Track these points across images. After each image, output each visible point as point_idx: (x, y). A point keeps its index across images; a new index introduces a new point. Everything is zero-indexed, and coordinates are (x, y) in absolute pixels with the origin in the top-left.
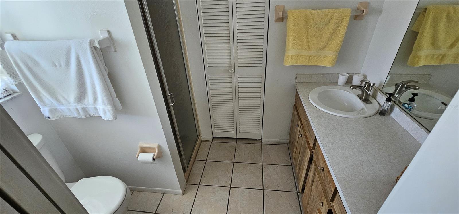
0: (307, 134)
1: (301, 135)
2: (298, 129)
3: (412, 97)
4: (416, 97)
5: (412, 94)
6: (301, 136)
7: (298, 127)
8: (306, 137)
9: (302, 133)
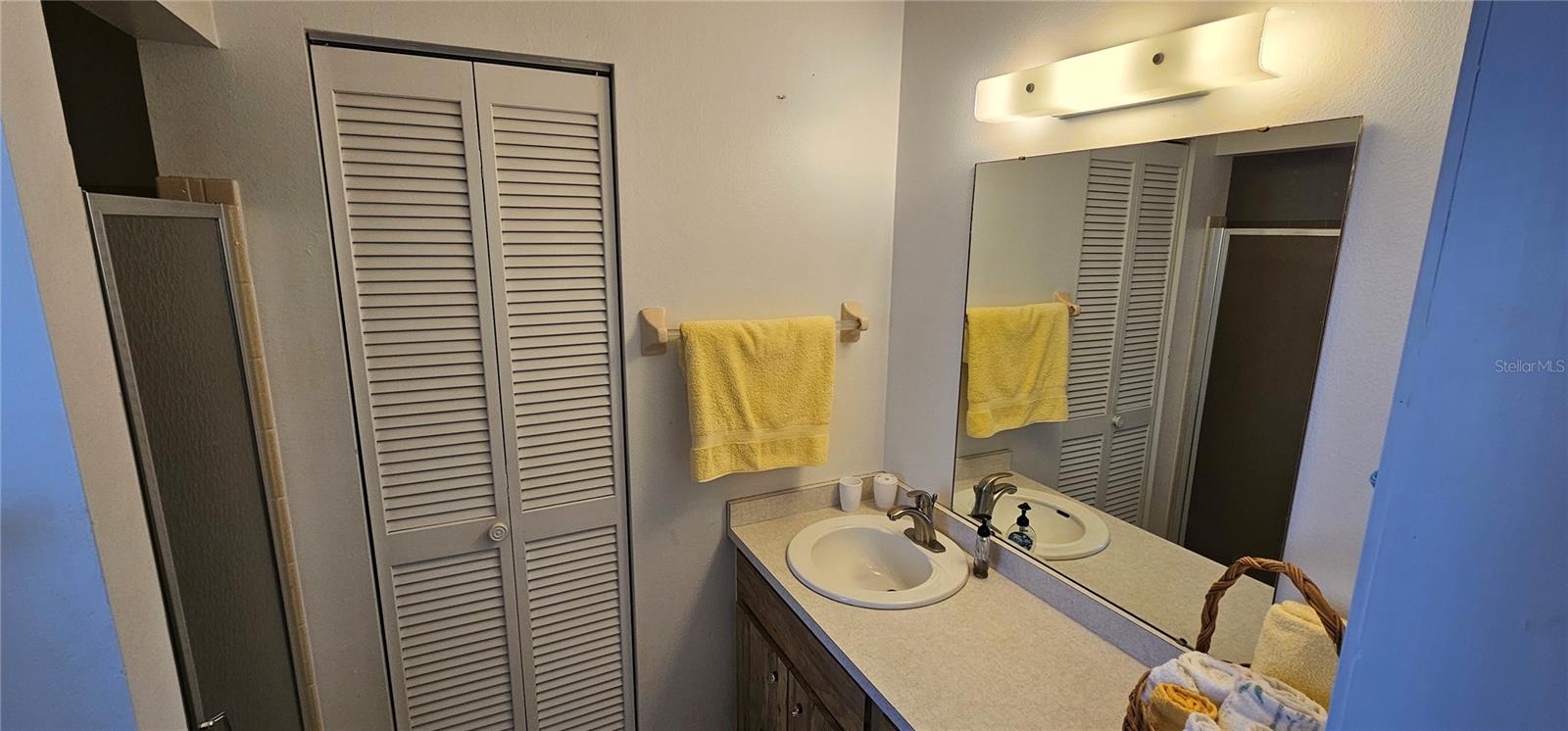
0: (827, 698)
1: (799, 706)
2: (781, 684)
3: (1021, 514)
4: (1028, 514)
5: (1020, 507)
6: (801, 711)
7: (777, 679)
8: (823, 708)
9: (802, 697)
